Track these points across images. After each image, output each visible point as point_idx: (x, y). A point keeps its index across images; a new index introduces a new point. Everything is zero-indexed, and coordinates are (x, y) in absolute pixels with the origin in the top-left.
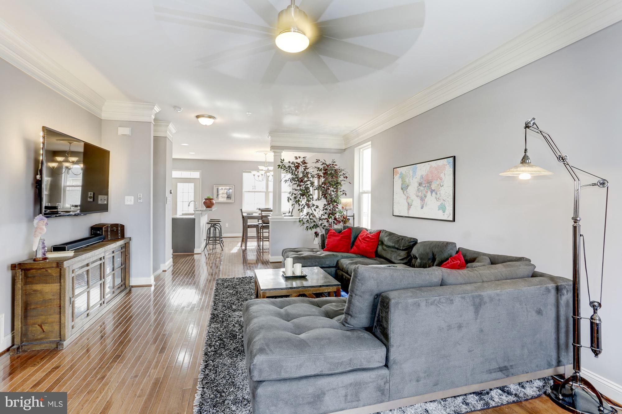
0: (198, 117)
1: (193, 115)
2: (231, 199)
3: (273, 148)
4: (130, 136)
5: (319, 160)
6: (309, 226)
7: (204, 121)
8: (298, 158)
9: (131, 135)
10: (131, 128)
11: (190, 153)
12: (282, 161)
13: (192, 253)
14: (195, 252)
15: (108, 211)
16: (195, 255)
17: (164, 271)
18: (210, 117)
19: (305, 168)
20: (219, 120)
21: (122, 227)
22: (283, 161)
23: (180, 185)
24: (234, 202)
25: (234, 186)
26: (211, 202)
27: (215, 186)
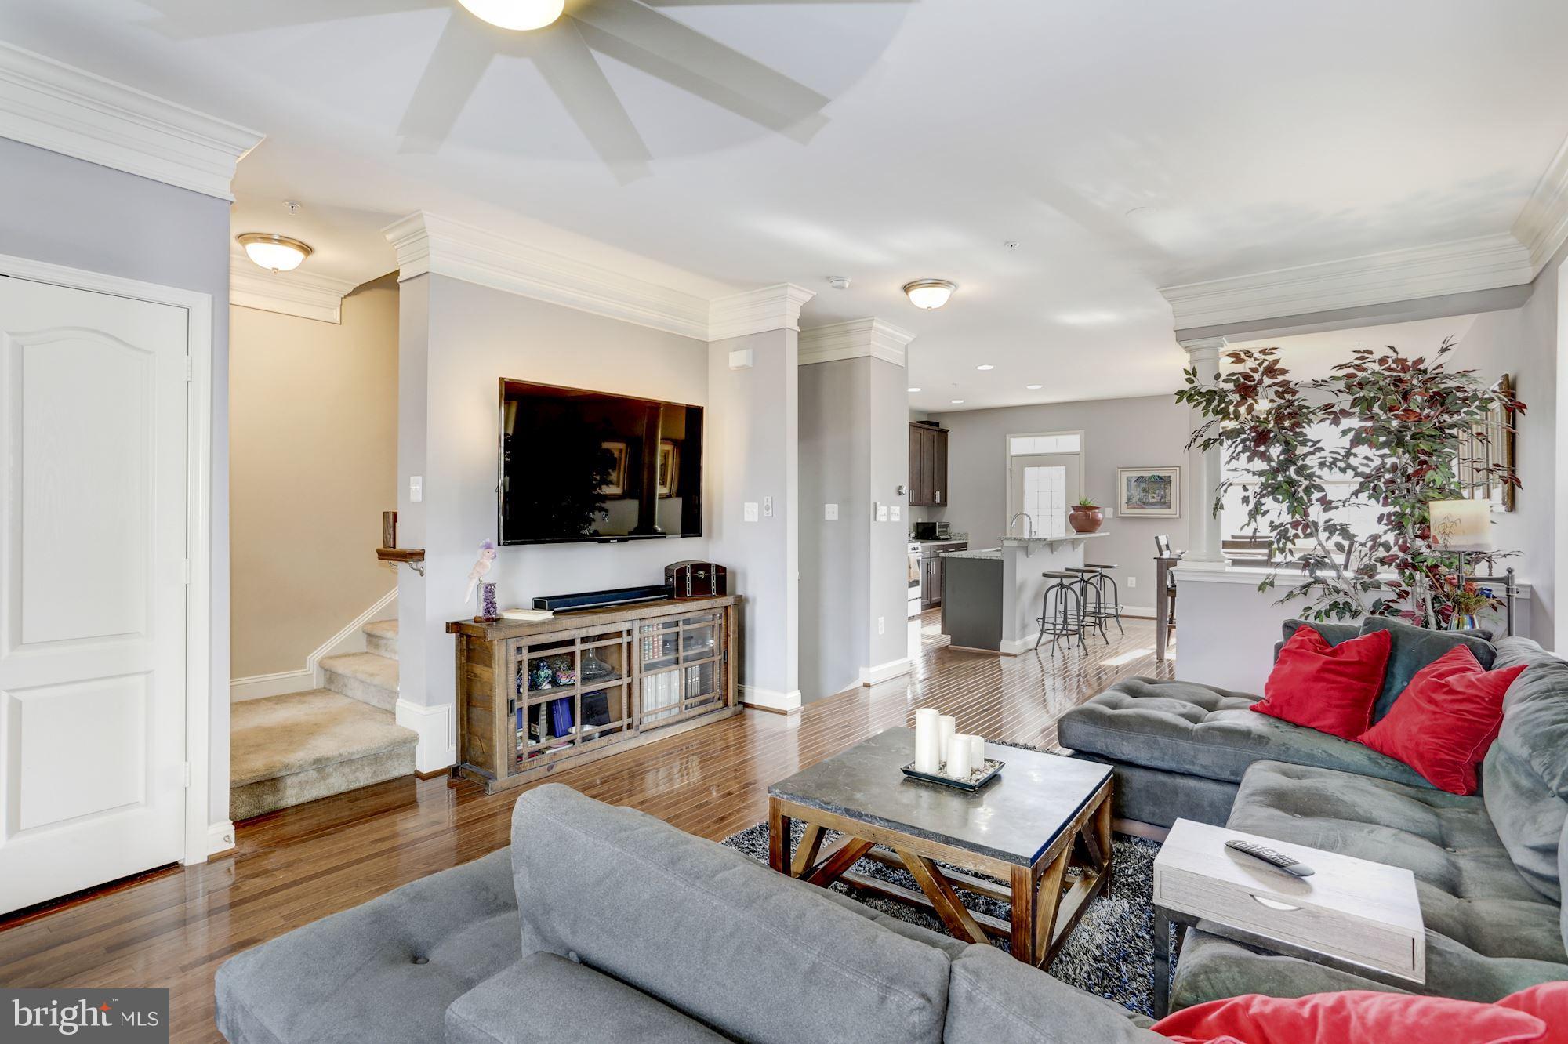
0: (907, 288)
1: (894, 288)
2: (1170, 508)
3: (1183, 336)
4: (750, 368)
5: (1371, 353)
6: (1316, 608)
7: (926, 298)
8: (1243, 356)
9: (750, 365)
10: (750, 350)
11: (1028, 387)
12: (1192, 377)
13: (995, 652)
14: (1002, 650)
15: (701, 536)
16: (1001, 658)
17: (867, 685)
18: (936, 283)
19: (1280, 389)
20: (967, 288)
21: (721, 570)
22: (1195, 376)
23: (1030, 473)
24: (1178, 515)
25: (1178, 469)
26: (1090, 516)
27: (1121, 471)
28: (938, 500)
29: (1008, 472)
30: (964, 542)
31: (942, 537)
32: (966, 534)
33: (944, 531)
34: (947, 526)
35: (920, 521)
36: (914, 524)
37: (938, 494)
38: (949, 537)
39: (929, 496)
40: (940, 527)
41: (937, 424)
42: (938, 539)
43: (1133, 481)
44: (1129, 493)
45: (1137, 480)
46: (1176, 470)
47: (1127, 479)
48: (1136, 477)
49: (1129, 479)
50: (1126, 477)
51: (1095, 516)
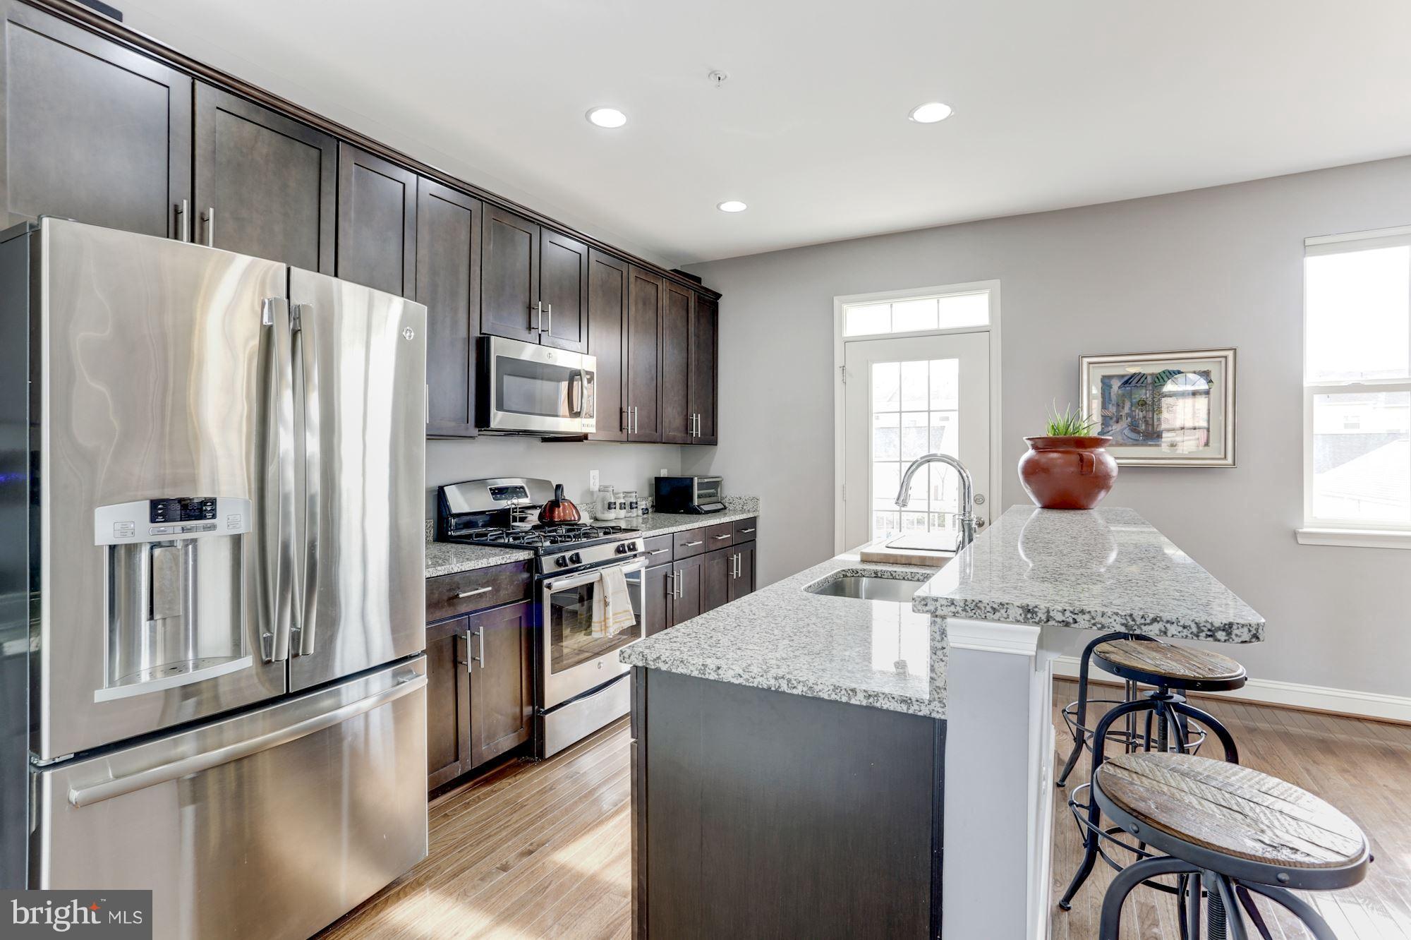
23: (884, 375)
24: (1230, 460)
25: (1230, 354)
26: (1091, 463)
27: (1090, 363)
28: (697, 431)
29: (838, 372)
30: (751, 515)
31: (706, 508)
32: (755, 500)
33: (710, 496)
34: (715, 484)
35: (664, 473)
36: (649, 480)
37: (697, 419)
38: (720, 506)
39: (678, 422)
40: (701, 486)
41: (698, 280)
42: (695, 511)
43: (1116, 385)
44: (1107, 413)
45: (1126, 382)
46: (1226, 357)
47: (1102, 381)
48: (1123, 376)
49: (1107, 381)
50: (1100, 377)
51: (1101, 462)
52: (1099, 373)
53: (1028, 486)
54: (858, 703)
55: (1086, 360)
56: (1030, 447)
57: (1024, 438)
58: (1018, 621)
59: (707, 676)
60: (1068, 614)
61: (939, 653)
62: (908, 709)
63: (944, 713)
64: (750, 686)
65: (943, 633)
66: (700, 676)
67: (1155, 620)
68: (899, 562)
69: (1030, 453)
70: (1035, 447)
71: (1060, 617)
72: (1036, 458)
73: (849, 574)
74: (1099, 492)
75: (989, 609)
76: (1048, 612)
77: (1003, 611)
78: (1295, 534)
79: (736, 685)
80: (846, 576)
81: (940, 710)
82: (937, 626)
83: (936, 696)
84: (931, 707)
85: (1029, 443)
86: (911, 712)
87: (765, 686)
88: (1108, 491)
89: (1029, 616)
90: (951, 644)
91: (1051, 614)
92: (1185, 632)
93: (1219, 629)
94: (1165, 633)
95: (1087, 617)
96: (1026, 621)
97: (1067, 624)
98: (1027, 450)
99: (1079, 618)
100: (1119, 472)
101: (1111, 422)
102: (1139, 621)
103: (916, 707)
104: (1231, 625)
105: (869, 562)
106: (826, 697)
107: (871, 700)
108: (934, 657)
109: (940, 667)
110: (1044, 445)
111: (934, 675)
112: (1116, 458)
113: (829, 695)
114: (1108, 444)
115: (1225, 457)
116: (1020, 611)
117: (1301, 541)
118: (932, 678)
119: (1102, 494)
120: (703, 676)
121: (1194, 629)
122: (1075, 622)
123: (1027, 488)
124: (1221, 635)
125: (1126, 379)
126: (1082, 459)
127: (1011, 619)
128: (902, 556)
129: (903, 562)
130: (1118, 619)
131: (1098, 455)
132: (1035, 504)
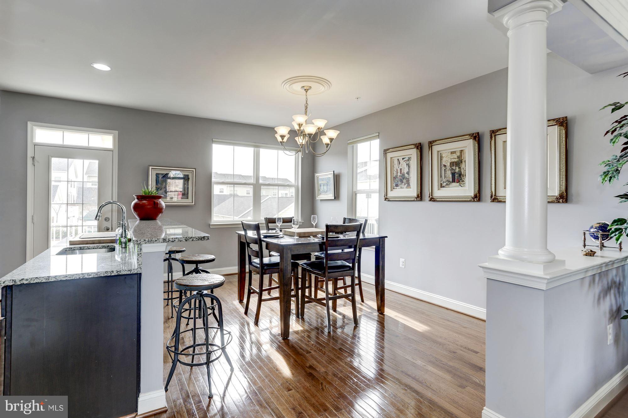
2: (188, 198)
26: (157, 204)
27: (152, 168)
29: (29, 159)
43: (161, 177)
44: (157, 186)
45: (164, 176)
46: (193, 171)
47: (156, 175)
48: (163, 174)
49: (157, 175)
50: (155, 174)
51: (160, 204)
52: (155, 172)
53: (135, 212)
54: (114, 275)
55: (151, 167)
56: (136, 198)
57: (134, 195)
58: (162, 242)
59: (50, 280)
60: (173, 239)
61: (140, 255)
62: (130, 272)
63: (141, 271)
64: (71, 279)
65: (141, 249)
66: (46, 281)
67: (191, 238)
68: (89, 243)
69: (136, 200)
70: (137, 199)
71: (172, 240)
72: (139, 202)
73: (67, 250)
74: (160, 214)
75: (155, 240)
76: (169, 239)
77: (158, 241)
78: (210, 225)
79: (64, 280)
80: (67, 251)
81: (140, 270)
82: (139, 248)
83: (139, 267)
84: (137, 270)
85: (135, 197)
86: (131, 273)
87: (78, 278)
88: (162, 214)
89: (164, 241)
90: (144, 252)
91: (170, 240)
92: (197, 239)
93: (202, 238)
94: (193, 240)
95: (177, 239)
96: (164, 242)
97: (173, 241)
98: (135, 199)
99: (176, 240)
100: (165, 207)
101: (159, 190)
102: (188, 238)
103: (133, 271)
104: (204, 237)
105: (75, 244)
106: (103, 276)
107: (119, 273)
108: (138, 256)
109: (140, 259)
110: (140, 198)
111: (138, 261)
112: (165, 203)
113: (104, 275)
114: (162, 198)
115: (193, 202)
116: (162, 240)
117: (211, 227)
118: (138, 262)
119: (160, 215)
120: (48, 281)
121: (198, 239)
122: (175, 241)
123: (135, 213)
124: (203, 239)
125: (164, 175)
126: (154, 202)
127: (160, 242)
128: (90, 240)
129: (91, 243)
130: (184, 239)
131: (160, 201)
132: (137, 219)
